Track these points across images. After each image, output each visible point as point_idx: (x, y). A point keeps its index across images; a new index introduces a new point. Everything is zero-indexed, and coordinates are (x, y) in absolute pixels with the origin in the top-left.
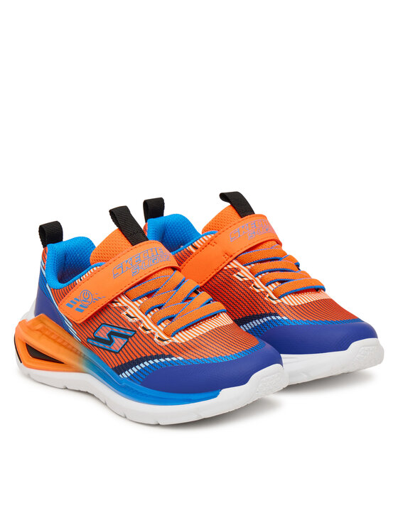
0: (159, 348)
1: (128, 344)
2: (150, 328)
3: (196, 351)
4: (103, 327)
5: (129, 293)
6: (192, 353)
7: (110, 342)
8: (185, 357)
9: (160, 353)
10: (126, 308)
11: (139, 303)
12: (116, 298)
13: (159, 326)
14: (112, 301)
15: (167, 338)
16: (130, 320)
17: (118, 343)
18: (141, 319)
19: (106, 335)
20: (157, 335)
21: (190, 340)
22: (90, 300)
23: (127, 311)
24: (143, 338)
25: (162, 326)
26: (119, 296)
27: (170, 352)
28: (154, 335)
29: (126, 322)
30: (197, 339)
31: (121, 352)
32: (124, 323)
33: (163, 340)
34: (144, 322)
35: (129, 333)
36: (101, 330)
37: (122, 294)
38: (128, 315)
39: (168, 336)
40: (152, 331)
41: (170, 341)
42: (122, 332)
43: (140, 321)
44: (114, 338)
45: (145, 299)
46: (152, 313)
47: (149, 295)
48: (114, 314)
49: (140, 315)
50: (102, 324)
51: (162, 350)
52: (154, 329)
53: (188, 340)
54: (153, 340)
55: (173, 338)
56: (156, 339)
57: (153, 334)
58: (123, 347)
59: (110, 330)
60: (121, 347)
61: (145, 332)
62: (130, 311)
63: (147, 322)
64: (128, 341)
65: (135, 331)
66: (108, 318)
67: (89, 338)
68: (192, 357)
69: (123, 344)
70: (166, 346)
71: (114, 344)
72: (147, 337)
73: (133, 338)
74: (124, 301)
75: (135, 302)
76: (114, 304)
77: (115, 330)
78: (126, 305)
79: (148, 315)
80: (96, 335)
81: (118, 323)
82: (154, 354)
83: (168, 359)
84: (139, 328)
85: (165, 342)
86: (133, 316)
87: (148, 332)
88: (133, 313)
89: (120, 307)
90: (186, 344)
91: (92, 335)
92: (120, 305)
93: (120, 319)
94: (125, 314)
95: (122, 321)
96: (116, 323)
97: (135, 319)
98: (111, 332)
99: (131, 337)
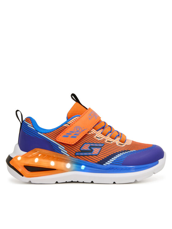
0: (122, 148)
1: (102, 150)
2: (112, 141)
5: (95, 128)
7: (92, 151)
10: (95, 134)
12: (90, 130)
13: (116, 139)
15: (123, 144)
16: (99, 139)
17: (96, 151)
19: (88, 148)
20: (117, 143)
22: (80, 131)
26: (92, 129)
28: (115, 143)
31: (99, 154)
32: (96, 141)
34: (107, 139)
35: (100, 145)
36: (84, 146)
38: (97, 137)
41: (125, 144)
42: (96, 145)
43: (104, 139)
44: (93, 149)
45: (102, 130)
47: (103, 128)
48: (90, 138)
49: (103, 136)
50: (84, 143)
52: (114, 141)
56: (117, 145)
58: (100, 151)
60: (98, 152)
62: (97, 135)
63: (109, 139)
65: (104, 144)
66: (87, 140)
67: (76, 152)
70: (124, 147)
71: (94, 151)
73: (104, 147)
74: (94, 131)
75: (99, 131)
77: (92, 145)
79: (108, 136)
80: (82, 149)
81: (93, 141)
84: (105, 142)
86: (99, 137)
87: (112, 143)
88: (99, 136)
91: (79, 150)
92: (93, 133)
93: (94, 140)
94: (96, 137)
95: (95, 140)
96: (92, 142)
97: (102, 138)
98: (91, 146)
99: (102, 147)
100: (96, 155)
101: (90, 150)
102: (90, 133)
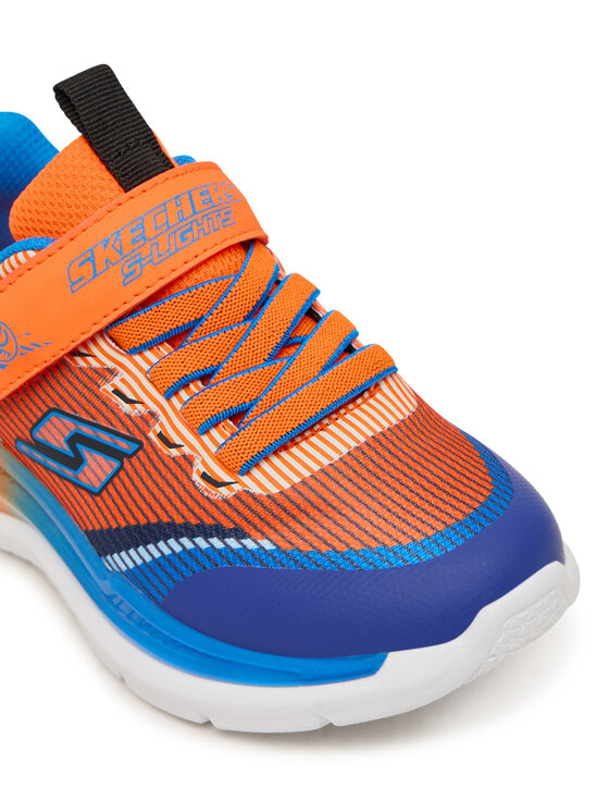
0: (208, 506)
1: (122, 474)
2: (178, 441)
3: (310, 523)
4: (53, 417)
5: (120, 331)
6: (299, 529)
7: (76, 462)
8: (281, 544)
9: (208, 521)
10: (112, 372)
11: (147, 361)
12: (84, 344)
13: (205, 438)
14: (75, 353)
15: (226, 478)
16: (126, 408)
17: (97, 468)
18: (154, 408)
19: (63, 441)
20: (199, 467)
21: (293, 487)
23: (116, 381)
24: (160, 466)
25: (213, 440)
26: (93, 339)
27: (238, 519)
28: (191, 464)
29: (114, 410)
30: (312, 482)
31: (104, 494)
32: (111, 416)
33: (217, 484)
34: (162, 418)
35: (123, 445)
36: (48, 424)
37: (101, 333)
38: (117, 392)
39: (229, 470)
40: (186, 450)
41: (237, 487)
42: (105, 438)
43: (152, 414)
44: (87, 454)
45: (165, 350)
46: (184, 395)
47: (176, 338)
48: (80, 387)
49: (151, 397)
50: (51, 410)
51: (216, 514)
52: (191, 447)
53: (286, 486)
54: (189, 478)
55: (245, 479)
56: (196, 478)
57: (189, 460)
58: (110, 481)
59: (73, 428)
60: (104, 479)
61: (166, 451)
62: (123, 380)
63: (171, 420)
64: (121, 467)
65: (140, 443)
66: (66, 396)
67: (19, 439)
68: (300, 543)
69: (110, 472)
70: (226, 501)
71: (85, 468)
72: (172, 465)
73: (134, 460)
74: (105, 354)
75: (137, 358)
76: (78, 359)
77: (86, 431)
78: (110, 364)
79: (174, 400)
80: (38, 436)
81: (94, 412)
82: (194, 521)
83: (233, 543)
84: (151, 435)
85: (223, 490)
86: (130, 396)
87: (174, 452)
88: (130, 388)
89: (96, 371)
90: (281, 499)
91: (27, 433)
92: (95, 364)
93: (98, 403)
94: (110, 389)
95: (103, 408)
96: (88, 413)
97: (138, 406)
98: (76, 434)
99: (130, 456)
100: (91, 493)
101: (72, 455)
102: (80, 362)
